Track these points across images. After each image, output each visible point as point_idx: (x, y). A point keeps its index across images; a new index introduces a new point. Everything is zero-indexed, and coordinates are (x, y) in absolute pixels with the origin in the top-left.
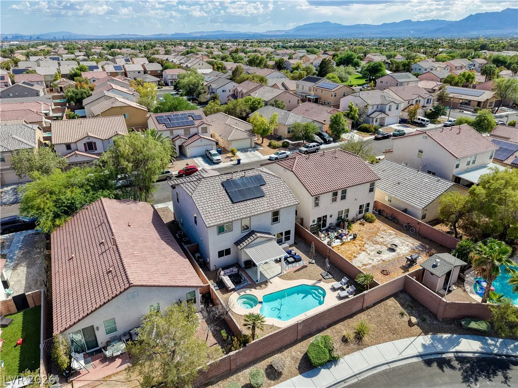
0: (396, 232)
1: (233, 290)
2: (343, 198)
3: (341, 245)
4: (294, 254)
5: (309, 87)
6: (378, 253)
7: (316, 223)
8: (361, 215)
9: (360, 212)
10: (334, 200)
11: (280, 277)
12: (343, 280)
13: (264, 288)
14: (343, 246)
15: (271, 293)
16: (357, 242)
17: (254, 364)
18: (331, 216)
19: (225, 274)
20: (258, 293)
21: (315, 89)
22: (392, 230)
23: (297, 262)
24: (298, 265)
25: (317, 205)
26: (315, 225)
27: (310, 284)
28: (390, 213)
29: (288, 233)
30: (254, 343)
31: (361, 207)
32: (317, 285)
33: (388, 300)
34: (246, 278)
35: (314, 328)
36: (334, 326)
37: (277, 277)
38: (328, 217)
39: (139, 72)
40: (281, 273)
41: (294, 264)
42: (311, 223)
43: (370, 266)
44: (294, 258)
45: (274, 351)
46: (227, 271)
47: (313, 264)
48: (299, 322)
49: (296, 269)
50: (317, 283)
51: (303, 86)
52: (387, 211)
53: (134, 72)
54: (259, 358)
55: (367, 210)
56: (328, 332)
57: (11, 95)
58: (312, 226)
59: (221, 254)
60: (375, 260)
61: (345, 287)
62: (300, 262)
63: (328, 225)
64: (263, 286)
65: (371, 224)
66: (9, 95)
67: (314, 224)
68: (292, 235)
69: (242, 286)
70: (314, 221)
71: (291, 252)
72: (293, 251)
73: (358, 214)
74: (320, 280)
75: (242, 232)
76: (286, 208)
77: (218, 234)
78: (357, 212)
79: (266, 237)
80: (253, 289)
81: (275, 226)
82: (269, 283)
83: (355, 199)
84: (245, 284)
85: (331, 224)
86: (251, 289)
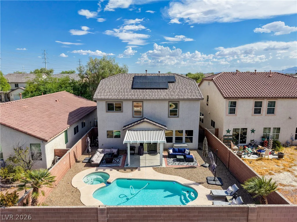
1: (97, 166)
2: (271, 111)
3: (257, 160)
4: (188, 153)
7: (231, 133)
10: (257, 111)
11: (154, 169)
13: (127, 172)
14: (259, 162)
15: (128, 178)
18: (253, 131)
20: (115, 175)
23: (186, 161)
24: (185, 164)
25: (232, 111)
26: (230, 136)
27: (183, 183)
29: (190, 133)
32: (192, 186)
34: (121, 161)
37: (151, 168)
38: (249, 132)
40: (160, 166)
41: (181, 163)
42: (225, 133)
43: (292, 188)
44: (185, 156)
46: (107, 150)
47: (206, 167)
48: (101, 207)
49: (182, 167)
50: (194, 184)
58: (225, 136)
59: (110, 134)
61: (229, 198)
62: (190, 163)
63: (248, 141)
64: (128, 170)
67: (228, 134)
68: (196, 137)
69: (109, 165)
70: (228, 131)
71: (185, 150)
72: (187, 150)
73: (294, 138)
74: (200, 183)
75: (133, 117)
76: (187, 103)
77: (107, 112)
78: (293, 135)
79: (154, 124)
80: (115, 171)
81: (173, 120)
82: (137, 170)
83: (288, 118)
84: (114, 165)
85: (253, 141)
86: (113, 170)
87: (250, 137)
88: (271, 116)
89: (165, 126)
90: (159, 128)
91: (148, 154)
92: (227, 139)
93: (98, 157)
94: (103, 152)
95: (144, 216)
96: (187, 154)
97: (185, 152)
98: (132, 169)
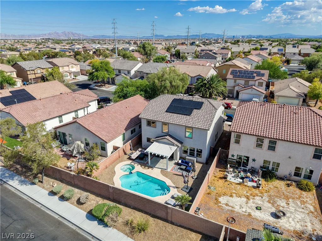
1: (132, 160)
2: (272, 148)
3: (237, 184)
6: (257, 208)
7: (235, 158)
9: (297, 174)
11: (161, 171)
13: (145, 169)
15: (143, 173)
16: (254, 191)
17: (82, 190)
18: (254, 160)
20: (138, 168)
25: (237, 142)
26: (235, 160)
27: (167, 185)
29: (200, 151)
30: (82, 176)
31: (298, 169)
33: (194, 233)
36: (136, 211)
38: (250, 160)
39: (294, 54)
40: (166, 169)
42: (230, 156)
43: (230, 208)
45: (95, 193)
47: (193, 178)
49: (179, 174)
50: (172, 187)
53: (291, 53)
54: (87, 190)
57: (204, 58)
58: (230, 159)
59: (148, 140)
60: (244, 209)
62: (187, 173)
63: (249, 167)
66: (203, 58)
67: (233, 158)
68: (204, 155)
70: (233, 156)
71: (189, 163)
72: (190, 163)
73: (293, 175)
74: (177, 188)
75: (162, 132)
76: (199, 130)
77: (147, 126)
78: (292, 172)
80: (139, 166)
81: (188, 140)
82: (151, 169)
83: (288, 157)
85: (253, 168)
87: (251, 164)
88: (271, 152)
92: (231, 161)
93: (136, 154)
94: (141, 151)
96: (189, 166)
98: (149, 167)
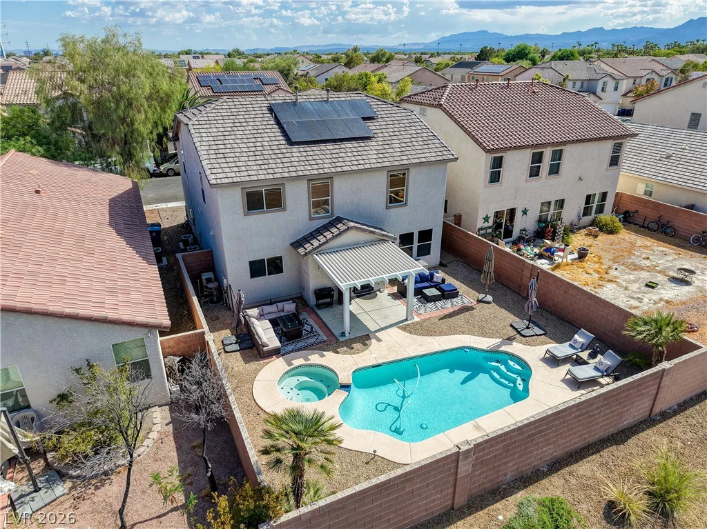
0: (674, 250)
1: (276, 352)
2: (555, 170)
4: (440, 281)
5: (462, 76)
6: (647, 285)
7: (491, 223)
8: (588, 219)
9: (586, 212)
10: (534, 173)
11: (404, 329)
12: (576, 337)
13: (359, 351)
15: (375, 363)
16: (589, 264)
18: (525, 212)
19: (261, 317)
20: (342, 363)
21: (471, 76)
22: (666, 247)
23: (447, 298)
24: (448, 306)
25: (495, 178)
26: (489, 228)
27: (484, 347)
28: (652, 214)
29: (426, 235)
31: (589, 199)
32: (503, 348)
34: (316, 327)
35: (509, 472)
36: (573, 468)
37: (395, 330)
38: (518, 214)
40: (406, 320)
41: (439, 304)
42: (480, 223)
44: (440, 289)
46: (267, 309)
47: (488, 303)
48: (464, 448)
49: (446, 312)
50: (502, 344)
51: (452, 75)
52: (644, 211)
55: (600, 209)
56: (553, 487)
58: (482, 229)
59: (257, 269)
60: (646, 300)
61: (584, 355)
62: (455, 299)
63: (516, 233)
64: (357, 346)
65: (611, 237)
67: (486, 225)
68: (436, 243)
69: (300, 344)
70: (486, 219)
71: (432, 275)
72: (436, 274)
73: (582, 215)
74: (510, 339)
75: (311, 219)
76: (425, 170)
77: (246, 214)
78: (580, 210)
79: (371, 232)
80: (331, 354)
81: (396, 212)
82: (373, 341)
83: (578, 178)
84: (312, 341)
85: (525, 230)
86: (325, 353)
87: (519, 224)
88: (553, 179)
89: (381, 229)
90: (378, 237)
91: (358, 297)
92: (484, 234)
95: (529, 436)
96: (440, 284)
97: (435, 279)
98: (362, 341)
